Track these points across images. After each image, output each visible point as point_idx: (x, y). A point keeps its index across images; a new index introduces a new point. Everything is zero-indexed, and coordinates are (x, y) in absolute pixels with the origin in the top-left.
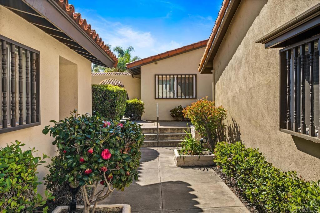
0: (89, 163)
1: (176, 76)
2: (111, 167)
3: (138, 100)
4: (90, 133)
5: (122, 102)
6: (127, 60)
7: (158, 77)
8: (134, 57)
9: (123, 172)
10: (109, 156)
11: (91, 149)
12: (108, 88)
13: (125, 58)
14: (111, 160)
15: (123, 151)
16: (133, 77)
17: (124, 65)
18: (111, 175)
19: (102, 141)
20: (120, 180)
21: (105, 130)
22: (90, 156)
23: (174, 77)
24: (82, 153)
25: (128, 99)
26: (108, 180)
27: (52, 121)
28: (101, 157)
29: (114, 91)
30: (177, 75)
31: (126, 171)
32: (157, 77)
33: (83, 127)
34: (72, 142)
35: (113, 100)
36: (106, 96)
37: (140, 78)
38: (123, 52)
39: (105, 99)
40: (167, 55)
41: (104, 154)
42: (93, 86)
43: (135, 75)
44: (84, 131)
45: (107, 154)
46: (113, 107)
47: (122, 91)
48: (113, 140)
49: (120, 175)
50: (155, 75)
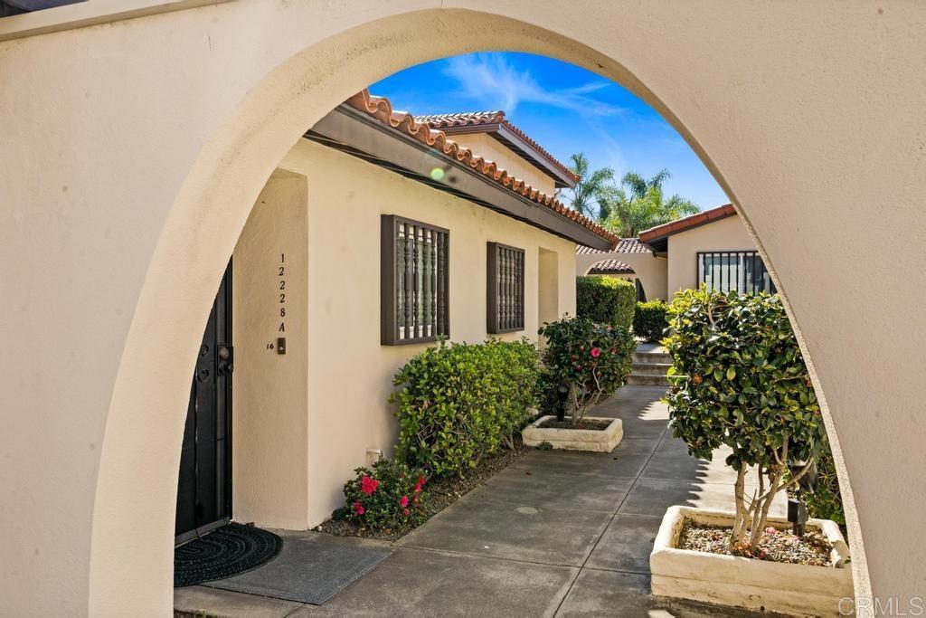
0: (579, 362)
1: (741, 255)
2: (599, 365)
3: (663, 302)
4: (580, 333)
5: (627, 306)
6: (654, 205)
7: (704, 258)
8: (671, 198)
9: (611, 371)
10: (598, 355)
11: (582, 347)
12: (603, 283)
13: (647, 201)
14: (599, 358)
15: (611, 351)
16: (655, 256)
17: (644, 217)
18: (599, 373)
19: (592, 341)
20: (609, 379)
21: (595, 331)
22: (581, 354)
23: (737, 257)
24: (573, 352)
25: (643, 299)
26: (597, 378)
27: (545, 323)
28: (590, 354)
29: (613, 288)
30: (746, 252)
31: (614, 370)
32: (701, 256)
33: (575, 329)
34: (565, 341)
35: (611, 302)
36: (599, 296)
37: (667, 257)
38: (644, 184)
39: (597, 302)
40: (722, 213)
41: (593, 352)
42: (578, 278)
43: (659, 251)
44: (575, 332)
45: (596, 352)
46: (611, 314)
47: (626, 287)
48: (602, 341)
49: (609, 374)
50: (698, 253)
